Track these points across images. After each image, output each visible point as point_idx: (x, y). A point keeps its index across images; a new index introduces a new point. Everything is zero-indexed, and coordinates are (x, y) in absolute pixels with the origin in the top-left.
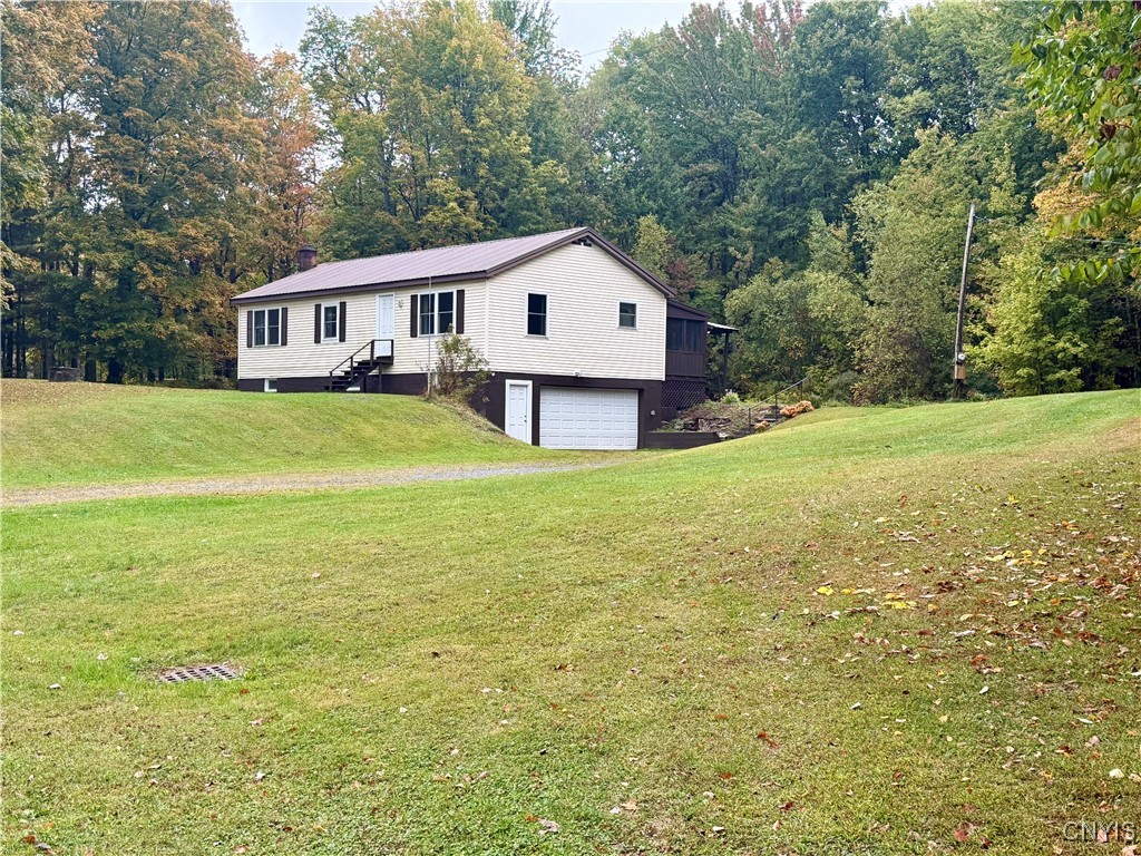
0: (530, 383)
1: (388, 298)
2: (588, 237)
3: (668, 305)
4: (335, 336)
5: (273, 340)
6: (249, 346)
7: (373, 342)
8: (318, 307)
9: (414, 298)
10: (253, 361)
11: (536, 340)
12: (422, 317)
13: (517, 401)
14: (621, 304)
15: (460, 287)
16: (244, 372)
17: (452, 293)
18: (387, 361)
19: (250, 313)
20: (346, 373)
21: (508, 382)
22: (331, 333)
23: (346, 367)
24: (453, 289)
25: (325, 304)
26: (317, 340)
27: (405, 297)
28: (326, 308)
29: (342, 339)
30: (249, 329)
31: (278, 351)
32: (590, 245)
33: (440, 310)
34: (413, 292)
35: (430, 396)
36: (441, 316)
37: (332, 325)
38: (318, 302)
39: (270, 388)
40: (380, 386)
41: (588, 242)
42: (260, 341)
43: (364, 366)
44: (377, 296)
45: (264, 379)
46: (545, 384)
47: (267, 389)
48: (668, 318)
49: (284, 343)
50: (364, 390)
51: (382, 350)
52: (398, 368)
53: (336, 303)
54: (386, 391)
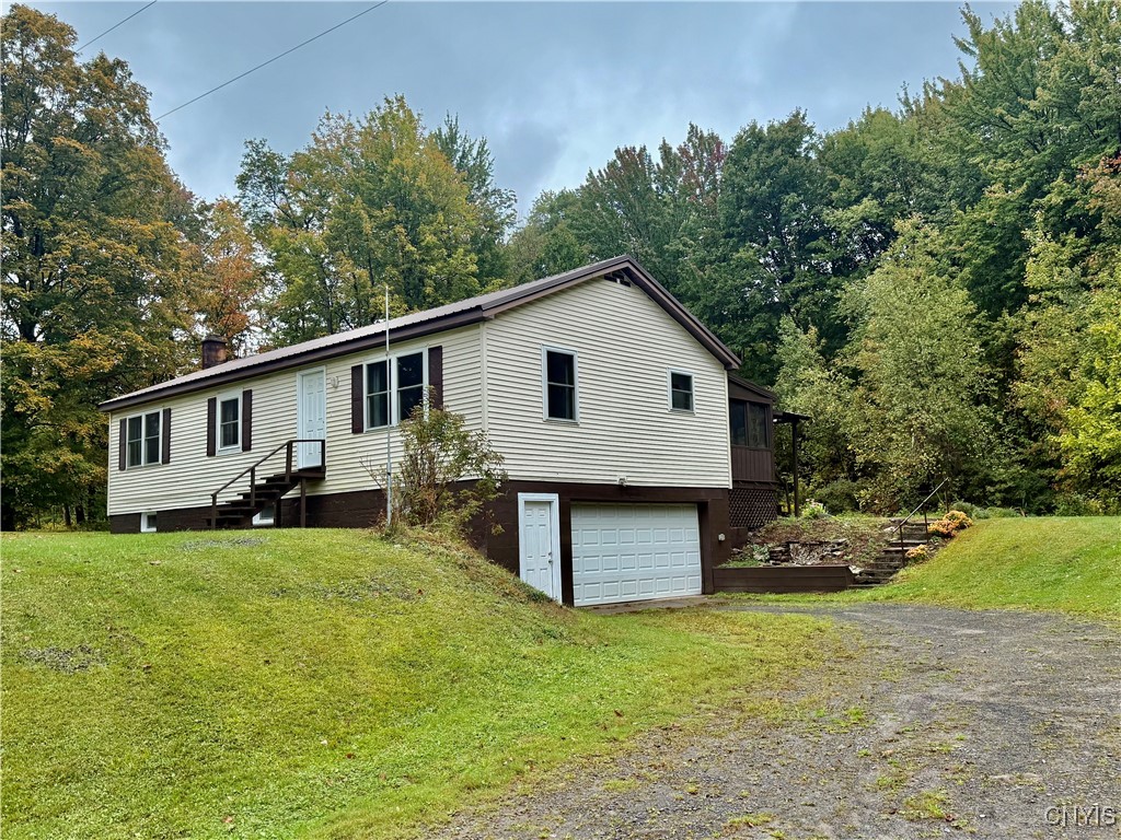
0: (555, 497)
1: (315, 377)
2: (626, 270)
3: (729, 381)
4: (236, 442)
5: (152, 458)
6: (122, 468)
7: (289, 445)
8: (212, 403)
9: (357, 370)
10: (128, 490)
11: (561, 429)
12: (371, 399)
13: (537, 527)
14: (673, 375)
15: (434, 343)
16: (114, 507)
17: (420, 355)
18: (316, 475)
19: (123, 422)
20: (245, 495)
21: (522, 497)
22: (230, 439)
23: (244, 486)
24: (422, 348)
25: (222, 397)
26: (211, 452)
27: (342, 373)
28: (224, 404)
29: (247, 447)
30: (122, 445)
31: (159, 471)
32: (628, 284)
33: (400, 385)
34: (355, 362)
35: (394, 530)
36: (403, 395)
37: (233, 428)
38: (211, 395)
39: (149, 526)
40: (303, 515)
41: (626, 279)
42: (135, 460)
43: (277, 484)
44: (298, 375)
45: (140, 514)
46: (578, 498)
47: (144, 528)
48: (730, 400)
49: (166, 461)
50: (278, 524)
51: (304, 459)
52: (333, 485)
53: (236, 393)
54: (312, 523)
